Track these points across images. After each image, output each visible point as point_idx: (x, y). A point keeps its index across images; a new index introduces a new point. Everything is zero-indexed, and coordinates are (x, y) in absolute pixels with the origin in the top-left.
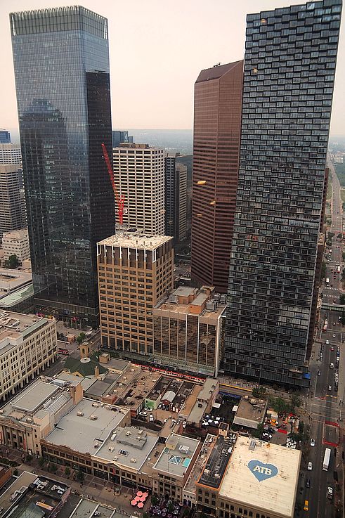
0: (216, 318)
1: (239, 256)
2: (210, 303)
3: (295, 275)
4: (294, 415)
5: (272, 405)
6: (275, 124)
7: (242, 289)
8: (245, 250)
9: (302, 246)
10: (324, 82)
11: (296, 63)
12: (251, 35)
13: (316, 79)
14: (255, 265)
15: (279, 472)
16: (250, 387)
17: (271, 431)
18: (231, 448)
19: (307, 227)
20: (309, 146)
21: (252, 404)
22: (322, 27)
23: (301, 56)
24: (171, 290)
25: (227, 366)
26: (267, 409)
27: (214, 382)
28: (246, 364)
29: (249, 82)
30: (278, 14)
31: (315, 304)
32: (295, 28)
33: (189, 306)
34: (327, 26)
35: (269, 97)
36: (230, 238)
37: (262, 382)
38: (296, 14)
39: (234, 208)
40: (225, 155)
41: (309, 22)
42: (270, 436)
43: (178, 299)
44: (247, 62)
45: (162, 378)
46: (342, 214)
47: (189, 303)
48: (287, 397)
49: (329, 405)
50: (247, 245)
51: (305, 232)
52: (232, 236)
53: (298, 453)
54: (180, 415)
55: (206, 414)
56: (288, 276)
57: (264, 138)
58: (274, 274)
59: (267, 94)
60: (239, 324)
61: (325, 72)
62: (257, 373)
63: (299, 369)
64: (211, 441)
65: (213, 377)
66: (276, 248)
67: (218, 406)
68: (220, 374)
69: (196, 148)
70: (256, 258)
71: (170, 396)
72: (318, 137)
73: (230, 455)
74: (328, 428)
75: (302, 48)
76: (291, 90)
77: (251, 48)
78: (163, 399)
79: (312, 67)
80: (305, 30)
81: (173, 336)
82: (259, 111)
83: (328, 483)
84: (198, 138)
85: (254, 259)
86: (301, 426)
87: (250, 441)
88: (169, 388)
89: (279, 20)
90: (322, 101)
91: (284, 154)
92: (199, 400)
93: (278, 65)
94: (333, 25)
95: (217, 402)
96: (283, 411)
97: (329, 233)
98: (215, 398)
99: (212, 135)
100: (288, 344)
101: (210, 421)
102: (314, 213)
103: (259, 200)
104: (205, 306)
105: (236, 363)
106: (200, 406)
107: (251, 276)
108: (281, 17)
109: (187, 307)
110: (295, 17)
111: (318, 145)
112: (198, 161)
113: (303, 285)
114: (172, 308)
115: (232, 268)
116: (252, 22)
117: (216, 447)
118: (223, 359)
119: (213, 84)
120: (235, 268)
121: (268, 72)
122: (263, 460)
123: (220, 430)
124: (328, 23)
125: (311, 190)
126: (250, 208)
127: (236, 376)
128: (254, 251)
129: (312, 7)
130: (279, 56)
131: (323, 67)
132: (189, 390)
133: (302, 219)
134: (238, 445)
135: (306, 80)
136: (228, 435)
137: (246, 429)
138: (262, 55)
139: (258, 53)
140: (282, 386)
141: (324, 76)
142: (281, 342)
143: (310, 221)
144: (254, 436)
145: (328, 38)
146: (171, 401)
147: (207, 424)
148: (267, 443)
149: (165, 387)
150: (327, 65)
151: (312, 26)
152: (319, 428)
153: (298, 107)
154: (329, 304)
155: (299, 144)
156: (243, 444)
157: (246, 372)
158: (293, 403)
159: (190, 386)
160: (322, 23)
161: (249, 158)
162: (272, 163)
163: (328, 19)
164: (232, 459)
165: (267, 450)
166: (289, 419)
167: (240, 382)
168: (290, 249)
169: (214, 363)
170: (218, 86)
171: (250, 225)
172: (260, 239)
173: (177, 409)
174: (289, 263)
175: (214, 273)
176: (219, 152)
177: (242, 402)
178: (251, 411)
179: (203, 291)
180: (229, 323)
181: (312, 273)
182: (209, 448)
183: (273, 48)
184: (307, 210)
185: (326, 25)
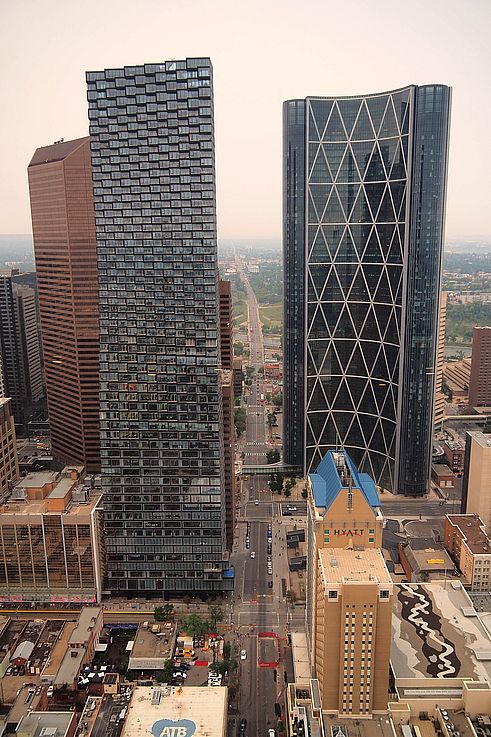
0: (88, 513)
1: (112, 415)
2: (78, 492)
3: (195, 434)
4: (216, 634)
5: (185, 629)
6: (142, 225)
7: (122, 464)
8: (120, 406)
9: (198, 391)
10: (200, 166)
11: (162, 141)
12: (95, 101)
13: (189, 163)
14: (137, 427)
15: (198, 728)
16: (151, 607)
17: (184, 668)
18: (124, 711)
19: (202, 365)
20: (192, 254)
21: (155, 633)
22: (190, 95)
23: (166, 132)
24: (16, 480)
25: (114, 582)
26: (178, 636)
27: (95, 612)
28: (141, 574)
29: (100, 166)
30: (129, 74)
31: (228, 470)
32: (154, 94)
33: (45, 502)
34: (195, 94)
35: (130, 187)
36: (97, 391)
37: (169, 596)
38: (153, 75)
39: (98, 346)
40: (83, 270)
41: (172, 86)
42: (184, 675)
43: (27, 492)
44: (93, 138)
45: (11, 623)
46: (262, 340)
47: (46, 496)
48: (204, 610)
49: (262, 609)
50: (122, 398)
51: (200, 372)
52: (98, 388)
53: (223, 691)
54: (43, 677)
55: (85, 666)
56: (184, 436)
57: (130, 243)
58: (165, 435)
59: (127, 183)
60: (124, 515)
61: (200, 154)
62: (160, 584)
63: (217, 567)
64: (93, 707)
65: (94, 605)
66: (165, 398)
67: (103, 647)
68: (104, 597)
69: (39, 262)
70: (138, 416)
71: (25, 649)
72: (202, 240)
73: (123, 721)
74: (263, 642)
75: (166, 120)
76: (159, 177)
77: (96, 119)
78: (14, 657)
79: (183, 147)
80: (168, 97)
81: (25, 553)
82: (118, 206)
83: (269, 723)
84: (40, 247)
85: (134, 417)
86: (227, 649)
87: (152, 692)
88: (23, 637)
89: (132, 82)
90: (200, 191)
91: (159, 266)
92: (73, 645)
93: (137, 143)
94: (203, 93)
95: (102, 641)
96: (201, 632)
97: (247, 367)
98: (98, 637)
99: (61, 242)
100: (198, 532)
101: (91, 675)
102: (208, 345)
103: (133, 332)
104: (70, 497)
105: (127, 575)
106: (74, 655)
107: (133, 443)
108: (133, 78)
109: (41, 504)
110: (152, 80)
111: (202, 251)
112: (44, 280)
113: (206, 446)
114: (18, 509)
115: (103, 435)
116: (94, 83)
117: (101, 715)
118: (106, 574)
119: (56, 169)
120: (108, 434)
121: (124, 152)
122: (174, 716)
123: (106, 687)
124: (196, 89)
125: (200, 313)
126: (121, 345)
127: (130, 595)
128: (133, 406)
129: (173, 67)
130: (136, 131)
131: (196, 146)
132: (57, 633)
133: (195, 353)
134: (135, 703)
135: (176, 164)
136: (119, 691)
137: (149, 673)
138: (114, 129)
139: (107, 126)
140: (195, 595)
141: (199, 159)
142: (187, 533)
143: (205, 356)
144: (160, 681)
145: (197, 109)
146: (27, 657)
147: (86, 681)
148: (177, 688)
149: (17, 636)
150: (202, 144)
151: (175, 92)
152: (251, 645)
153: (170, 201)
154: (252, 466)
155: (178, 251)
156: (142, 699)
157: (143, 586)
158: (213, 617)
159: (57, 626)
160: (189, 90)
161: (112, 273)
162: (144, 279)
163: (197, 84)
164: (127, 728)
165: (179, 699)
166: (209, 643)
167: (136, 602)
168: (183, 398)
169: (93, 582)
170: (62, 172)
171: (123, 369)
172: (141, 388)
173: (38, 669)
174: (184, 417)
175: (86, 445)
176: (73, 267)
177: (140, 633)
178: (154, 645)
179: (65, 475)
180: (109, 517)
181: (215, 428)
182: (91, 719)
183: (127, 119)
184: (199, 341)
185: (193, 93)
